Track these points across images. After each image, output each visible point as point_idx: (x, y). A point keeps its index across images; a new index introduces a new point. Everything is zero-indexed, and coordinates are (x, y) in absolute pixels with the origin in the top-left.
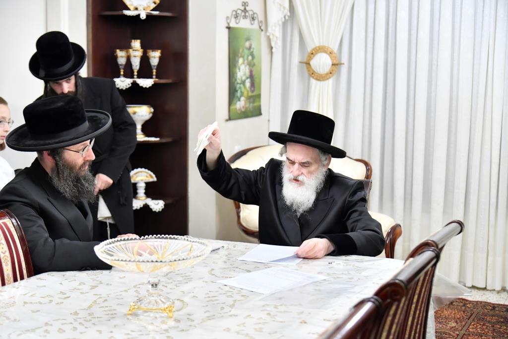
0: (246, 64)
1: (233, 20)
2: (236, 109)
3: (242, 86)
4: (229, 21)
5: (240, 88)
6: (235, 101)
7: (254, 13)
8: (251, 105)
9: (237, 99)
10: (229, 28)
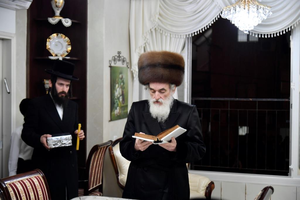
0: (120, 87)
1: (113, 62)
2: (115, 114)
3: (118, 100)
4: (110, 63)
5: (117, 102)
6: (114, 110)
7: (124, 58)
8: (123, 111)
9: (115, 109)
10: (110, 67)
